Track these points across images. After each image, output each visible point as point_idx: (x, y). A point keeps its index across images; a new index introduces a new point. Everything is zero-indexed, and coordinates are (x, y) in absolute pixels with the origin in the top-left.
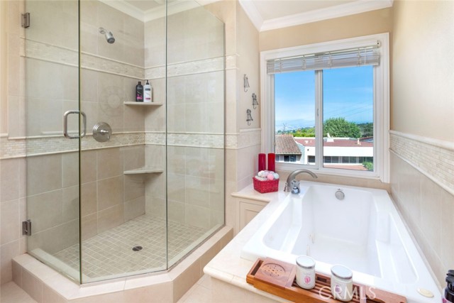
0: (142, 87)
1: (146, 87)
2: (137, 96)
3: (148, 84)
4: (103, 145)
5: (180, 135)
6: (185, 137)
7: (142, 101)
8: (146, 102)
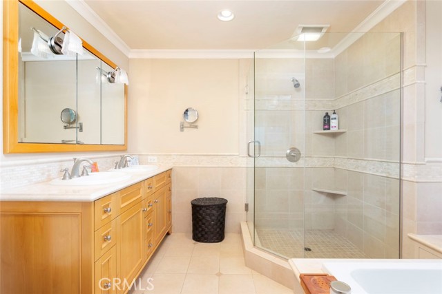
0: (329, 117)
1: (332, 116)
2: (324, 126)
3: (334, 113)
4: (294, 164)
5: (360, 161)
6: (364, 163)
7: (329, 129)
8: (333, 130)
